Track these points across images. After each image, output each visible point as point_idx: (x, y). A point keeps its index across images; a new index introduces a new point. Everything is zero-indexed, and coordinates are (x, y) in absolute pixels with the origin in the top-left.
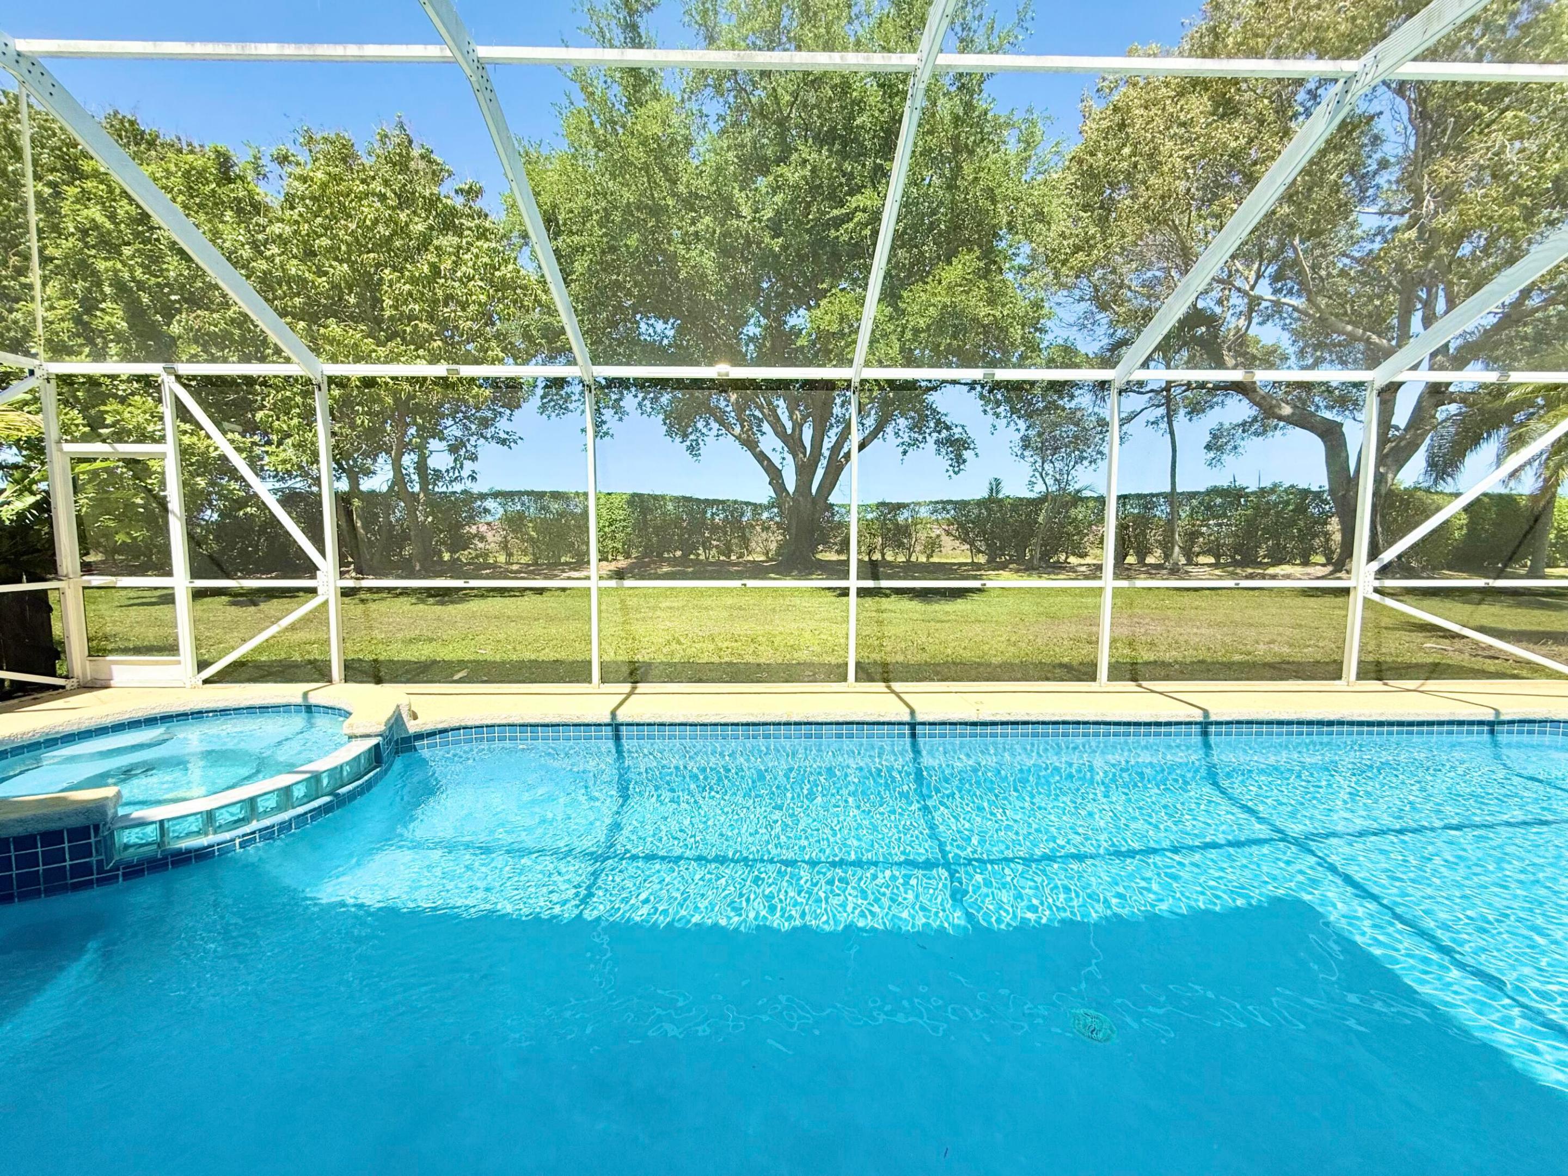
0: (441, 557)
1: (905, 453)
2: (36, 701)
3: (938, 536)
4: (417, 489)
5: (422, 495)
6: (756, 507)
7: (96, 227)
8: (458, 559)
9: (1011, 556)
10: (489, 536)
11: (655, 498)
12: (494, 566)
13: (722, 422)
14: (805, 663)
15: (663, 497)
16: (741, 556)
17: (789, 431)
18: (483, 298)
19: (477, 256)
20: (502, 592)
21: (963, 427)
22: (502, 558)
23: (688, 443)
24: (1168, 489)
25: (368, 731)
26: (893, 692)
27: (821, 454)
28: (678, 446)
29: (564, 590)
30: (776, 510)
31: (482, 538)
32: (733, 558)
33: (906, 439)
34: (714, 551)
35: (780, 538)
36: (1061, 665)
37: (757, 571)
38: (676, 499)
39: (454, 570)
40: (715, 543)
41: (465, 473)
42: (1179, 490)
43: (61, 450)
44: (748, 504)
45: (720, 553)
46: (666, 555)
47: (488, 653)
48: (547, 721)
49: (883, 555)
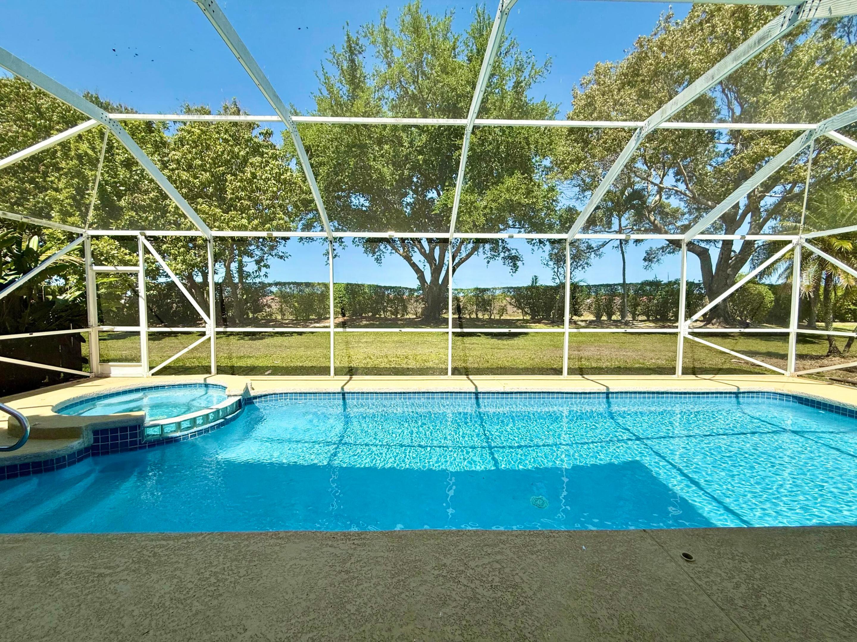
0: (248, 316)
1: (488, 262)
2: (79, 383)
3: (505, 305)
4: (236, 280)
5: (239, 285)
6: (411, 290)
7: (86, 154)
8: (257, 317)
9: (543, 316)
10: (273, 305)
11: (358, 285)
12: (276, 320)
13: (393, 248)
14: (430, 368)
15: (363, 285)
16: (403, 315)
17: (427, 252)
18: (275, 189)
19: (272, 169)
20: (282, 334)
21: (516, 250)
22: (279, 317)
23: (376, 257)
24: (622, 282)
25: (236, 394)
26: (469, 379)
27: (443, 263)
28: (370, 259)
29: (312, 333)
30: (421, 292)
31: (270, 307)
32: (399, 316)
33: (489, 255)
34: (388, 313)
35: (423, 306)
36: (552, 369)
37: (411, 323)
38: (370, 286)
39: (255, 322)
40: (389, 309)
41: (262, 273)
42: (627, 282)
43: (92, 269)
44: (406, 288)
45: (392, 313)
46: (364, 315)
47: (278, 363)
48: (311, 391)
49: (477, 315)
